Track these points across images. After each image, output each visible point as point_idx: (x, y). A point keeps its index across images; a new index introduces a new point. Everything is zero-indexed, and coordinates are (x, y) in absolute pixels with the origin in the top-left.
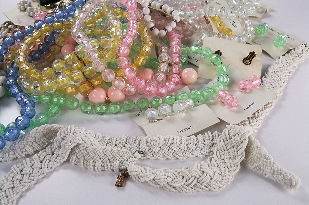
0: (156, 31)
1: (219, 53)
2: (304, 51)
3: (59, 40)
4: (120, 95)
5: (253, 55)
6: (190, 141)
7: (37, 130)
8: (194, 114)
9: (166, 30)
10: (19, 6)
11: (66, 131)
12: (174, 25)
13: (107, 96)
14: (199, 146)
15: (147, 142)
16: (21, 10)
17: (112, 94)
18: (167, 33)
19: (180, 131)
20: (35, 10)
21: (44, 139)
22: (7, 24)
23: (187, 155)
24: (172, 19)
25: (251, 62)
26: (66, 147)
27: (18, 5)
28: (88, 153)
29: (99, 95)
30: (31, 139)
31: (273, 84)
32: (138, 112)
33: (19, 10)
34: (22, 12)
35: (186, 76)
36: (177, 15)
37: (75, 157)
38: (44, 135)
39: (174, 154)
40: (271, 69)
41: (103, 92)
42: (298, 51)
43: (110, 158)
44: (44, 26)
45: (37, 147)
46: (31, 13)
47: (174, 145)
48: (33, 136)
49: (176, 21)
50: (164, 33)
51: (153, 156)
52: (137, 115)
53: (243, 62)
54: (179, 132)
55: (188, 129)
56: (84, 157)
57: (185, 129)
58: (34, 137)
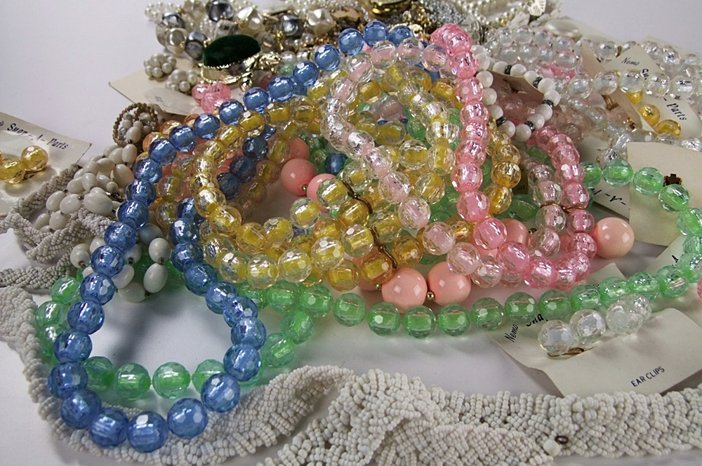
0: (511, 128)
1: (672, 180)
3: (277, 149)
4: (461, 286)
6: (671, 408)
7: (282, 381)
8: (658, 334)
9: (530, 124)
10: (148, 67)
11: (365, 386)
12: (548, 112)
13: (429, 290)
14: (696, 419)
15: (573, 412)
16: (152, 78)
17: (442, 283)
18: (533, 131)
19: (638, 381)
20: (190, 76)
21: (299, 406)
22: (136, 109)
23: (672, 445)
24: (538, 100)
26: (371, 429)
27: (145, 65)
28: (429, 443)
29: (409, 288)
30: (266, 406)
32: (509, 331)
33: (148, 77)
34: (155, 82)
35: (607, 237)
36: (549, 88)
37: (392, 454)
38: (298, 395)
39: (641, 443)
41: (421, 279)
43: (483, 457)
44: (247, 115)
45: (284, 427)
46: (183, 83)
47: (638, 419)
48: (272, 398)
49: (549, 102)
50: (527, 131)
51: (589, 448)
52: (511, 337)
54: (636, 383)
55: (654, 374)
56: (417, 453)
57: (650, 376)
58: (276, 399)
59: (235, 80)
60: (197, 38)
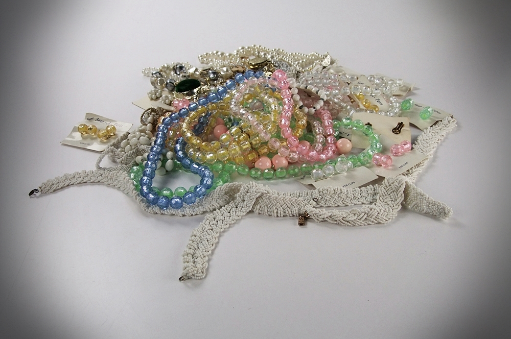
0: (306, 110)
2: (451, 122)
3: (212, 121)
4: (284, 162)
5: (401, 125)
6: (355, 192)
7: (220, 188)
8: (355, 173)
9: (314, 108)
11: (249, 186)
12: (322, 103)
13: (272, 164)
14: (363, 195)
15: (319, 192)
16: (152, 99)
17: (277, 162)
18: (315, 111)
19: (345, 186)
20: (170, 97)
21: (226, 197)
22: (149, 111)
23: (354, 202)
24: (318, 98)
25: (400, 131)
26: (251, 198)
27: (148, 94)
28: (271, 202)
29: (265, 163)
30: (215, 196)
31: (423, 149)
32: (302, 177)
33: (149, 99)
34: (153, 101)
35: (341, 145)
36: (323, 94)
37: (259, 206)
38: (226, 194)
39: (343, 201)
40: (420, 138)
41: (269, 160)
42: (446, 122)
43: (289, 206)
44: (200, 107)
45: (222, 203)
46: (167, 100)
47: (342, 194)
48: (217, 193)
49: (323, 99)
50: (313, 110)
51: (326, 204)
52: (303, 179)
53: (393, 132)
55: (351, 184)
56: (267, 205)
57: (349, 184)
58: (218, 194)
59: (190, 98)
60: (172, 81)
